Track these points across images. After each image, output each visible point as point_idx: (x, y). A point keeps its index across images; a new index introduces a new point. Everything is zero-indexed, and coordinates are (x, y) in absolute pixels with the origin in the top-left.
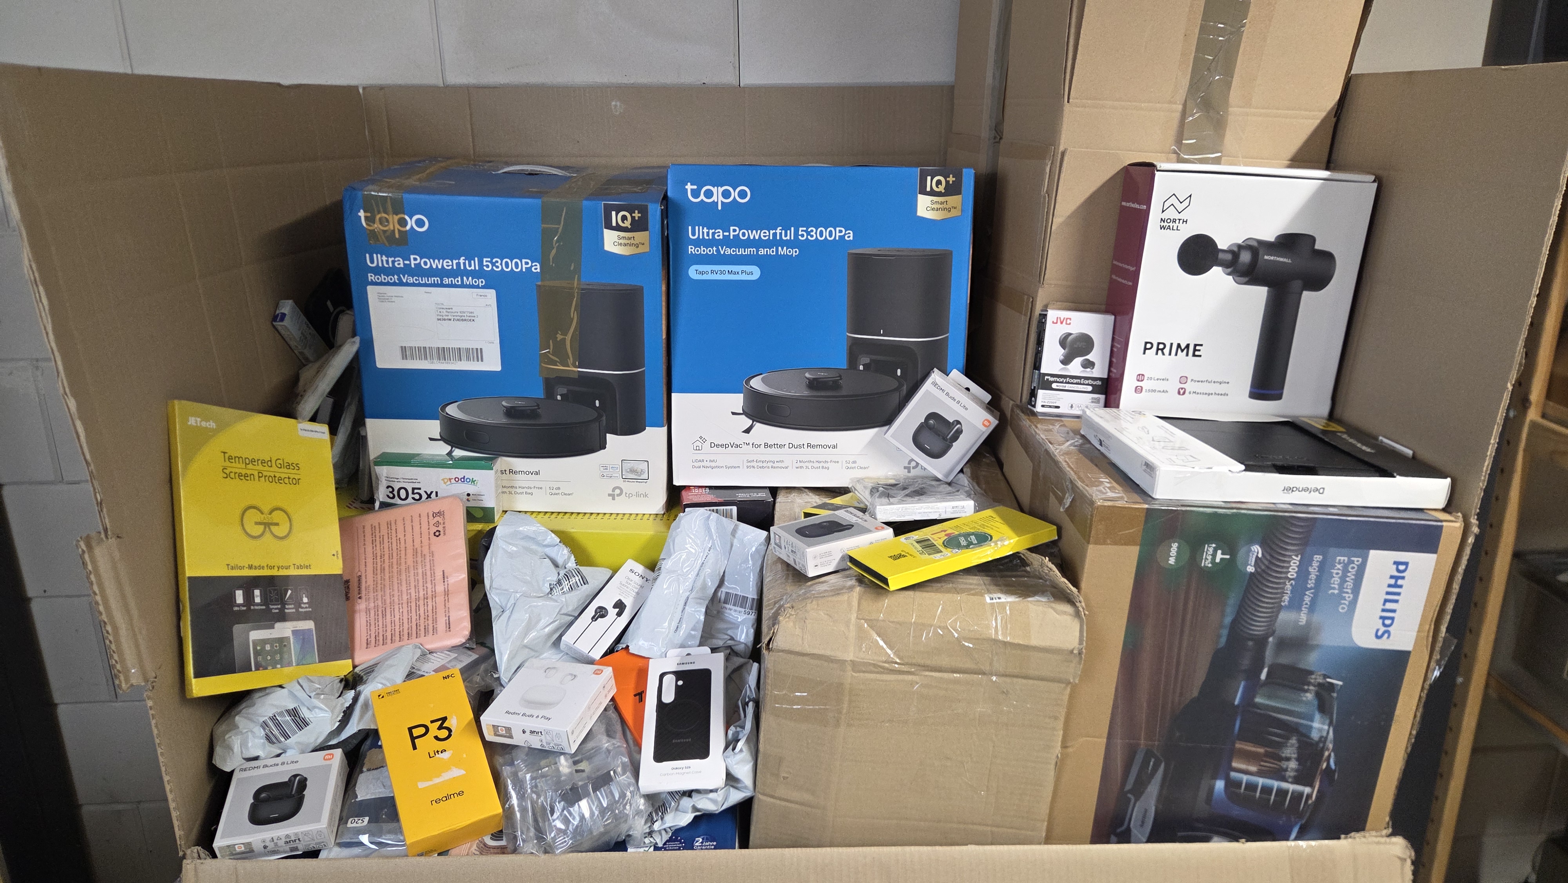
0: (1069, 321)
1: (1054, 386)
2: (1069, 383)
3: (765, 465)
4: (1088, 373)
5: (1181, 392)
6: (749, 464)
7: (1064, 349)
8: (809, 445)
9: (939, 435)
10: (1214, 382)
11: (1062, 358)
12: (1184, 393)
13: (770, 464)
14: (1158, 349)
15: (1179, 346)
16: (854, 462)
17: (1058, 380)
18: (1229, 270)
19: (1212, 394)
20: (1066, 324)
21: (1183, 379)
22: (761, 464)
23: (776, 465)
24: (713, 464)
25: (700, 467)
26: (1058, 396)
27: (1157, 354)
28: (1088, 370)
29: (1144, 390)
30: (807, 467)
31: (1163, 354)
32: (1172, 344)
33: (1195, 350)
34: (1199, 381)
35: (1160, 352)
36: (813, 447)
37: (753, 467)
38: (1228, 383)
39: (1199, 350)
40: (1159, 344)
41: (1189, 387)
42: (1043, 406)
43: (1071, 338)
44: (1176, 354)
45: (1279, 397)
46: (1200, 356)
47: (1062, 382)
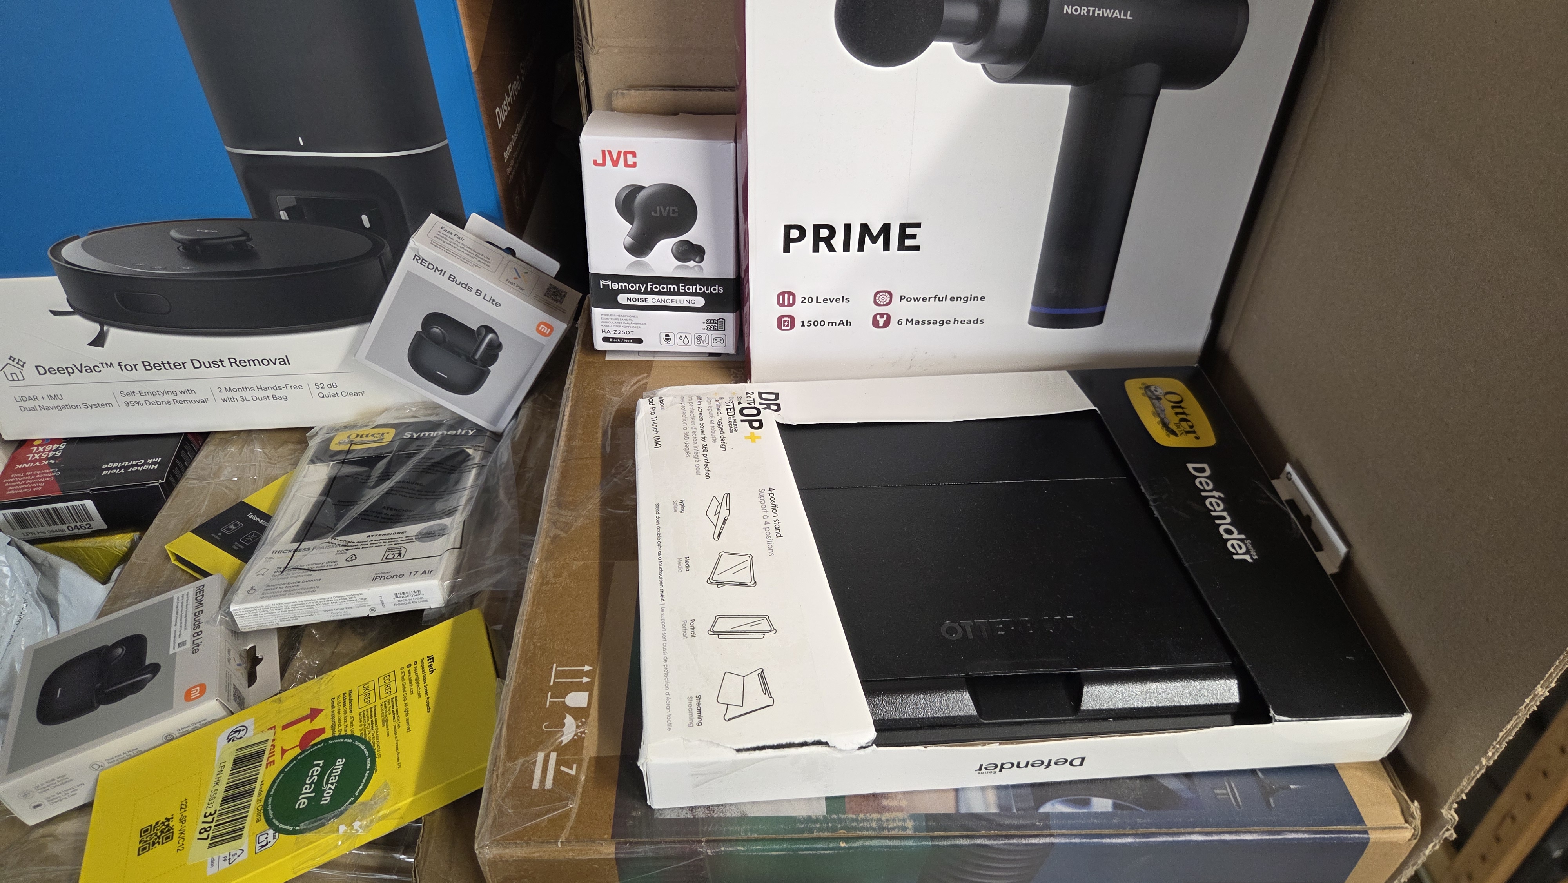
0: (630, 159)
1: (622, 299)
2: (652, 292)
3: (159, 398)
4: (691, 269)
5: (881, 321)
6: (128, 399)
7: (631, 223)
8: (233, 362)
9: (459, 355)
10: (952, 299)
11: (629, 240)
12: (887, 324)
13: (170, 398)
14: (817, 239)
15: (865, 229)
16: (333, 385)
17: (629, 287)
18: (974, 47)
19: (948, 322)
20: (626, 165)
21: (883, 297)
22: (151, 398)
23: (180, 397)
24: (57, 403)
25: (34, 409)
26: (635, 320)
27: (816, 249)
28: (692, 264)
29: (798, 324)
30: (244, 399)
31: (831, 249)
32: (848, 228)
33: (903, 236)
34: (917, 299)
35: (822, 245)
36: (241, 363)
37: (139, 403)
38: (983, 298)
39: (914, 237)
40: (817, 228)
41: (897, 310)
42: (606, 340)
43: (642, 195)
44: (861, 247)
45: (1098, 319)
46: (917, 248)
47: (639, 292)
